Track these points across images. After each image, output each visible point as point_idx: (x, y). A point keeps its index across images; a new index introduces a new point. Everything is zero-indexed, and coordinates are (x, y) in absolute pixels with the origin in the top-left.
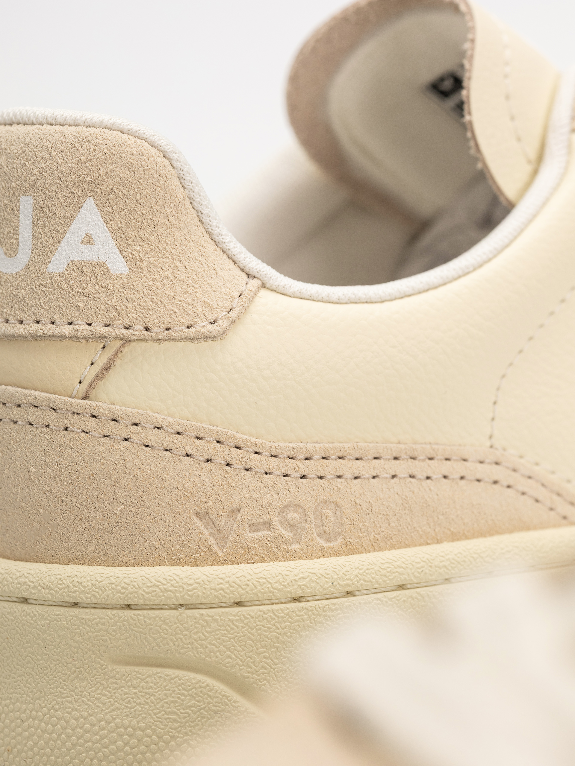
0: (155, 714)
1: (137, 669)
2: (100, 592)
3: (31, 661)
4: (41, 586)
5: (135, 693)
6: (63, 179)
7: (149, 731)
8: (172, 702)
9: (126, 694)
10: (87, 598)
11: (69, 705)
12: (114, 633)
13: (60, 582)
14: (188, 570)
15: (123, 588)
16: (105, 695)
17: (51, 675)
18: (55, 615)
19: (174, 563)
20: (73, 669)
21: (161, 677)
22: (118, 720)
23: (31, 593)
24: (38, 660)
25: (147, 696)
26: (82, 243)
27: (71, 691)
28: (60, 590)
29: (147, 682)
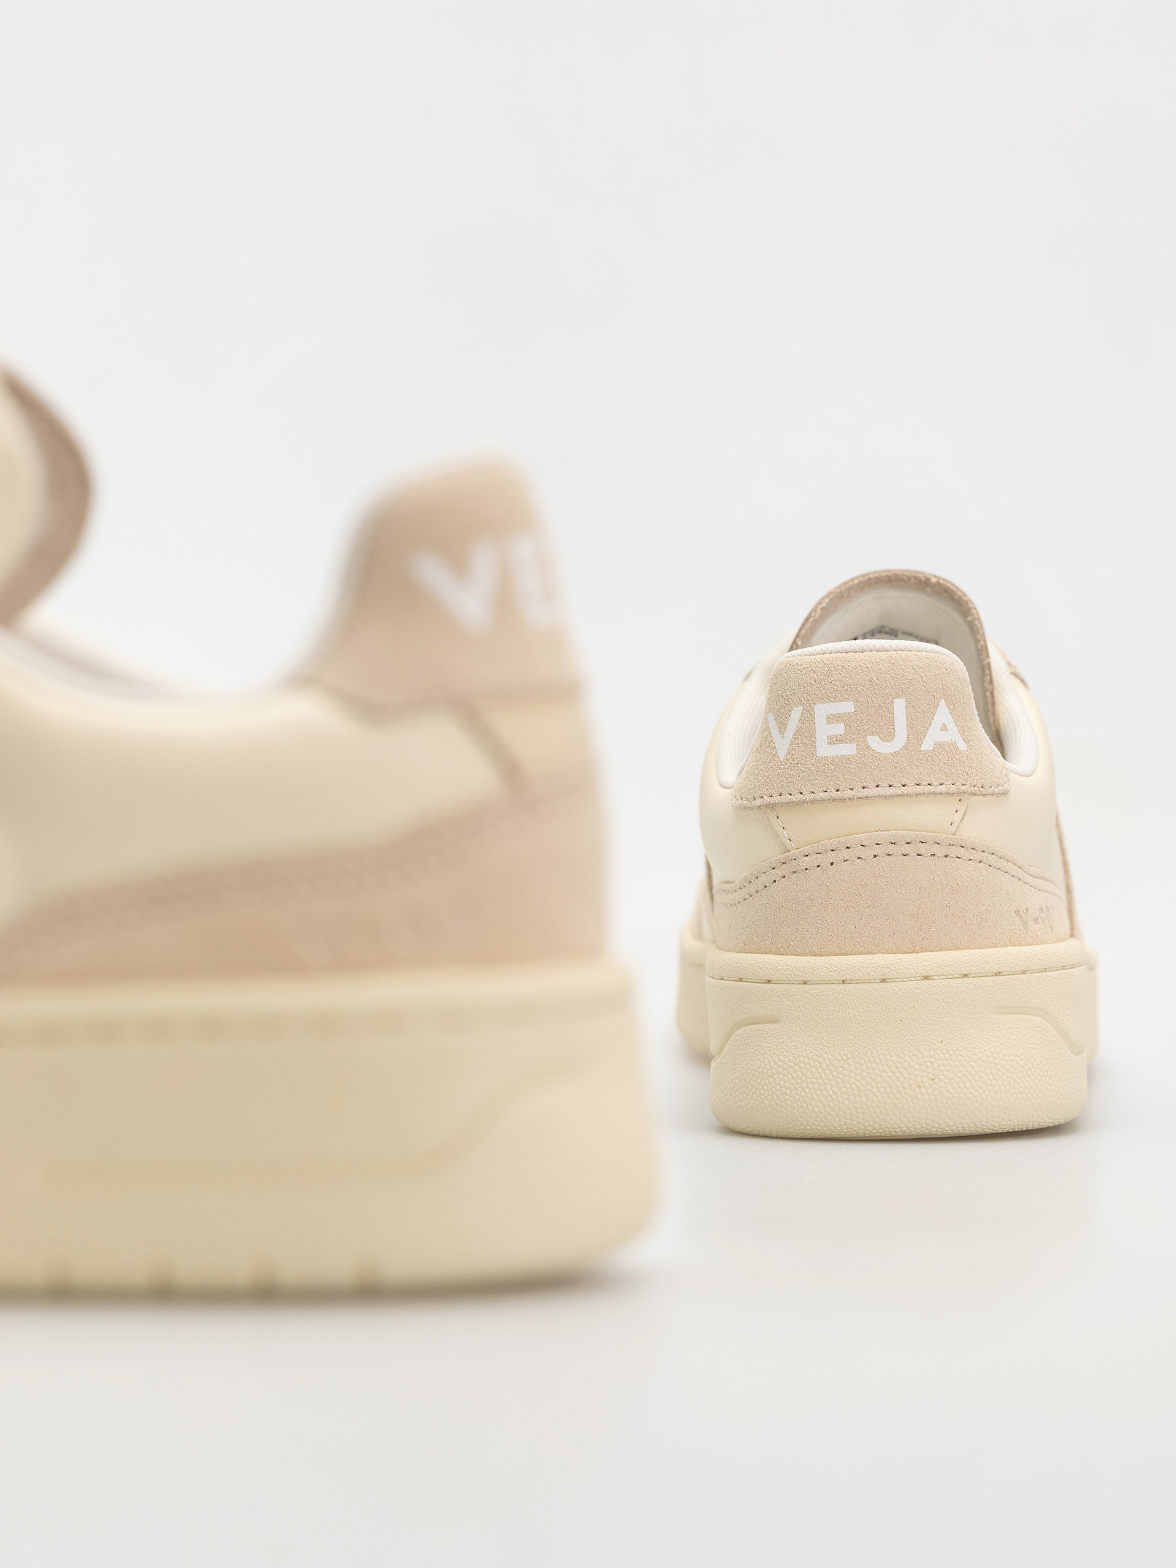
0: (1024, 1045)
1: (1009, 1016)
2: (986, 965)
3: (936, 1019)
4: (944, 965)
5: (1011, 1032)
6: (926, 686)
7: (1022, 1057)
8: (1031, 1036)
9: (1005, 1033)
10: (978, 970)
11: (969, 1046)
12: (995, 992)
13: (957, 961)
14: (1024, 949)
15: (998, 961)
16: (993, 1036)
17: (953, 1027)
18: (956, 984)
19: (1012, 945)
20: (969, 1021)
21: (1023, 1020)
22: (1004, 1052)
23: (936, 971)
24: (943, 1018)
25: (1018, 1034)
26: (941, 730)
27: (969, 1036)
28: (959, 966)
29: (1016, 1024)
